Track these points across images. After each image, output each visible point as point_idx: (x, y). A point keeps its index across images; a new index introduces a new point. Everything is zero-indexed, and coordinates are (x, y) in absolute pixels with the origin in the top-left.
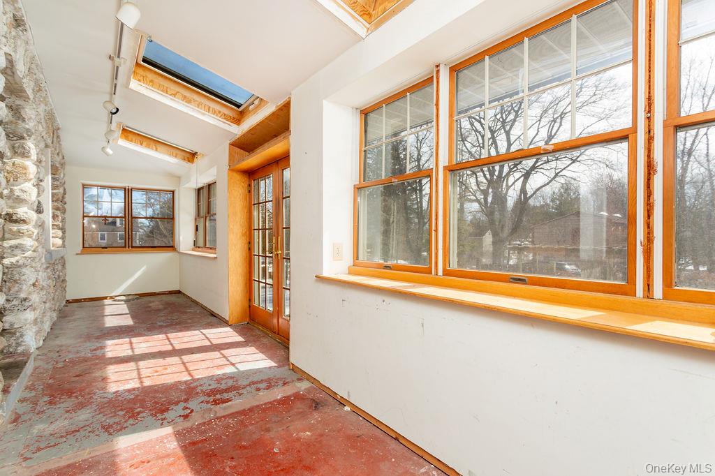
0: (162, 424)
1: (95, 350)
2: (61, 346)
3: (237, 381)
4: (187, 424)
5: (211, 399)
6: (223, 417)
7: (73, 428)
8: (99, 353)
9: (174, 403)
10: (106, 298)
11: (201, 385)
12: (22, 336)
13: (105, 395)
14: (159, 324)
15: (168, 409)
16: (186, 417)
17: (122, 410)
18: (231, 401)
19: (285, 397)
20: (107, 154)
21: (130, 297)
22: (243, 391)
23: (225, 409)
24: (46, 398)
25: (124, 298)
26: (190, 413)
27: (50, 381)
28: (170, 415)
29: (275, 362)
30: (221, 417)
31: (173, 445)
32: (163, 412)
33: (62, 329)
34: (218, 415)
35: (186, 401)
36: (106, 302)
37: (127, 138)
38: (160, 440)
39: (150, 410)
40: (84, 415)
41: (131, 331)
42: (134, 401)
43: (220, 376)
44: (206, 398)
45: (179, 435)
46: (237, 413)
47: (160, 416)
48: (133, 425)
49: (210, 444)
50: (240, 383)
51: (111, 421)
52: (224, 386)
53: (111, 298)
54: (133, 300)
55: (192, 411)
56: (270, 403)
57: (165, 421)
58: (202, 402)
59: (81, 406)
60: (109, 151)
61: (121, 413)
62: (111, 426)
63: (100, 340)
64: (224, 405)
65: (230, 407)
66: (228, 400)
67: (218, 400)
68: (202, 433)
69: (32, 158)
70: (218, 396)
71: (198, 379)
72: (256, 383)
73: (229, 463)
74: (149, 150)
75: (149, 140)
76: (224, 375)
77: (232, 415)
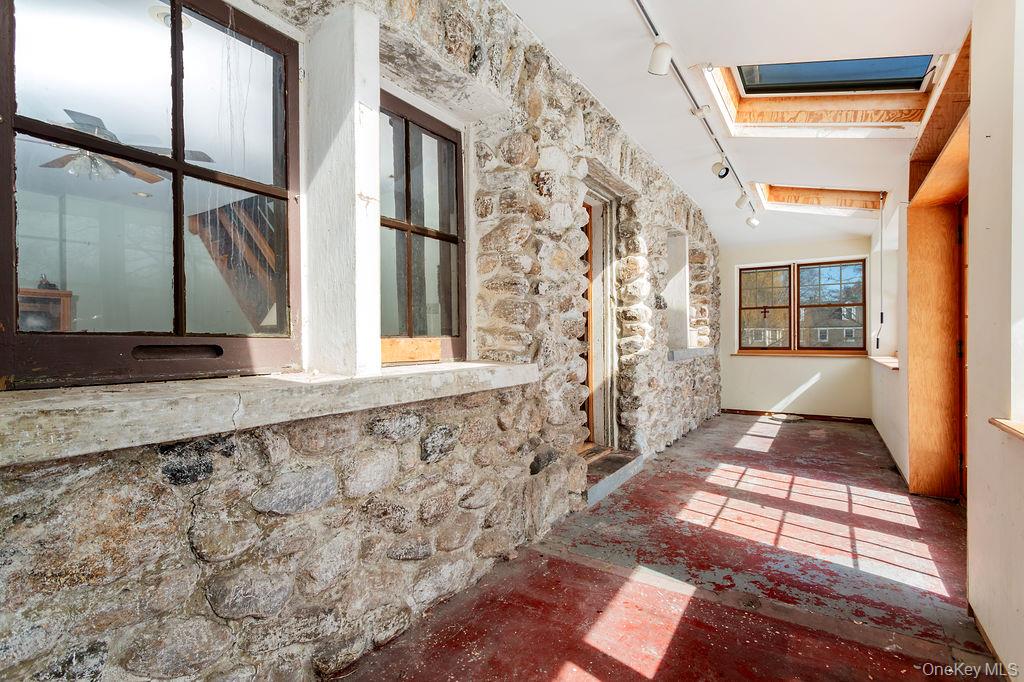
0: (687, 581)
1: (702, 470)
2: (678, 456)
3: (835, 582)
4: (712, 598)
5: (770, 585)
6: (764, 617)
7: (618, 538)
8: (702, 474)
9: (720, 564)
10: (762, 413)
11: (774, 561)
12: (634, 435)
13: (669, 521)
14: (798, 460)
15: (708, 567)
16: (719, 588)
17: (666, 543)
18: (795, 603)
19: (900, 655)
20: (754, 227)
21: (792, 418)
22: (827, 601)
23: (776, 608)
24: (626, 502)
25: (784, 417)
26: (728, 587)
27: (642, 487)
28: (706, 575)
29: (950, 590)
30: (761, 616)
31: (677, 610)
32: (702, 567)
33: (693, 439)
34: (761, 611)
35: (736, 570)
36: (763, 418)
37: (777, 199)
38: (671, 596)
39: (691, 559)
40: (636, 531)
41: (755, 460)
42: (685, 540)
43: (815, 562)
44: (764, 581)
45: (694, 602)
46: (789, 625)
47: (694, 570)
48: (663, 564)
49: (714, 638)
50: (836, 588)
51: (649, 549)
52: (805, 579)
53: (770, 414)
54: (794, 421)
55: (733, 585)
56: (861, 647)
57: (695, 579)
58: (755, 582)
59: (643, 521)
60: (755, 222)
61: (664, 546)
62: (645, 553)
63: (715, 462)
64: (781, 604)
65: (787, 611)
66: (792, 601)
67: (778, 592)
68: (720, 619)
69: (642, 251)
70: (783, 588)
71: (782, 551)
72: (865, 602)
73: (711, 676)
74: (807, 206)
75: (807, 193)
76: (824, 563)
77: (778, 624)
